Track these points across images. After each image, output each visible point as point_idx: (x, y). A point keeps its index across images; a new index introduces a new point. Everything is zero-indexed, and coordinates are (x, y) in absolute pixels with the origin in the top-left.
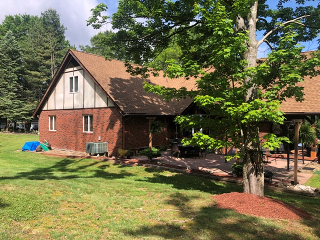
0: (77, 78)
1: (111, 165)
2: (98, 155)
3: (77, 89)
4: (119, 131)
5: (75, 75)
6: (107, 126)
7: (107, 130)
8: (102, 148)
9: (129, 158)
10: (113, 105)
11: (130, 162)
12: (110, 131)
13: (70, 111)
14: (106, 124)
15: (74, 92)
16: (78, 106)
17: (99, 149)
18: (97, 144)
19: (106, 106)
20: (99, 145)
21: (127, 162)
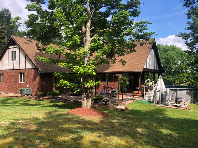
0: (15, 52)
1: (32, 100)
3: (15, 58)
4: (38, 82)
5: (15, 50)
6: (32, 79)
7: (32, 81)
8: (28, 92)
9: (43, 96)
10: (35, 68)
11: (43, 99)
13: (12, 71)
15: (14, 60)
16: (16, 68)
17: (26, 92)
18: (25, 89)
19: (31, 68)
21: (41, 99)
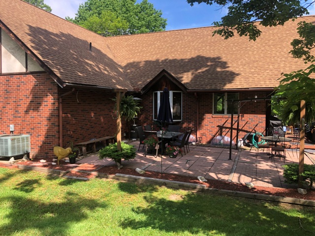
1: (43, 181)
2: (12, 160)
4: (52, 115)
6: (26, 106)
7: (27, 112)
8: (18, 147)
10: (41, 69)
11: (80, 171)
12: (32, 114)
14: (25, 103)
17: (13, 148)
18: (9, 139)
19: (24, 70)
20: (12, 140)
21: (74, 171)
